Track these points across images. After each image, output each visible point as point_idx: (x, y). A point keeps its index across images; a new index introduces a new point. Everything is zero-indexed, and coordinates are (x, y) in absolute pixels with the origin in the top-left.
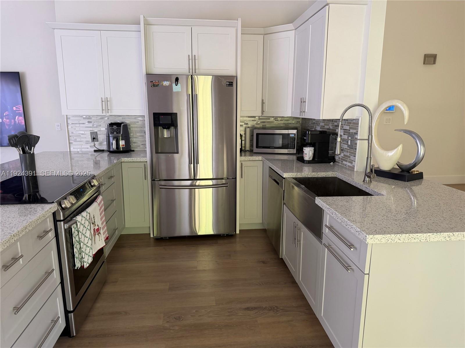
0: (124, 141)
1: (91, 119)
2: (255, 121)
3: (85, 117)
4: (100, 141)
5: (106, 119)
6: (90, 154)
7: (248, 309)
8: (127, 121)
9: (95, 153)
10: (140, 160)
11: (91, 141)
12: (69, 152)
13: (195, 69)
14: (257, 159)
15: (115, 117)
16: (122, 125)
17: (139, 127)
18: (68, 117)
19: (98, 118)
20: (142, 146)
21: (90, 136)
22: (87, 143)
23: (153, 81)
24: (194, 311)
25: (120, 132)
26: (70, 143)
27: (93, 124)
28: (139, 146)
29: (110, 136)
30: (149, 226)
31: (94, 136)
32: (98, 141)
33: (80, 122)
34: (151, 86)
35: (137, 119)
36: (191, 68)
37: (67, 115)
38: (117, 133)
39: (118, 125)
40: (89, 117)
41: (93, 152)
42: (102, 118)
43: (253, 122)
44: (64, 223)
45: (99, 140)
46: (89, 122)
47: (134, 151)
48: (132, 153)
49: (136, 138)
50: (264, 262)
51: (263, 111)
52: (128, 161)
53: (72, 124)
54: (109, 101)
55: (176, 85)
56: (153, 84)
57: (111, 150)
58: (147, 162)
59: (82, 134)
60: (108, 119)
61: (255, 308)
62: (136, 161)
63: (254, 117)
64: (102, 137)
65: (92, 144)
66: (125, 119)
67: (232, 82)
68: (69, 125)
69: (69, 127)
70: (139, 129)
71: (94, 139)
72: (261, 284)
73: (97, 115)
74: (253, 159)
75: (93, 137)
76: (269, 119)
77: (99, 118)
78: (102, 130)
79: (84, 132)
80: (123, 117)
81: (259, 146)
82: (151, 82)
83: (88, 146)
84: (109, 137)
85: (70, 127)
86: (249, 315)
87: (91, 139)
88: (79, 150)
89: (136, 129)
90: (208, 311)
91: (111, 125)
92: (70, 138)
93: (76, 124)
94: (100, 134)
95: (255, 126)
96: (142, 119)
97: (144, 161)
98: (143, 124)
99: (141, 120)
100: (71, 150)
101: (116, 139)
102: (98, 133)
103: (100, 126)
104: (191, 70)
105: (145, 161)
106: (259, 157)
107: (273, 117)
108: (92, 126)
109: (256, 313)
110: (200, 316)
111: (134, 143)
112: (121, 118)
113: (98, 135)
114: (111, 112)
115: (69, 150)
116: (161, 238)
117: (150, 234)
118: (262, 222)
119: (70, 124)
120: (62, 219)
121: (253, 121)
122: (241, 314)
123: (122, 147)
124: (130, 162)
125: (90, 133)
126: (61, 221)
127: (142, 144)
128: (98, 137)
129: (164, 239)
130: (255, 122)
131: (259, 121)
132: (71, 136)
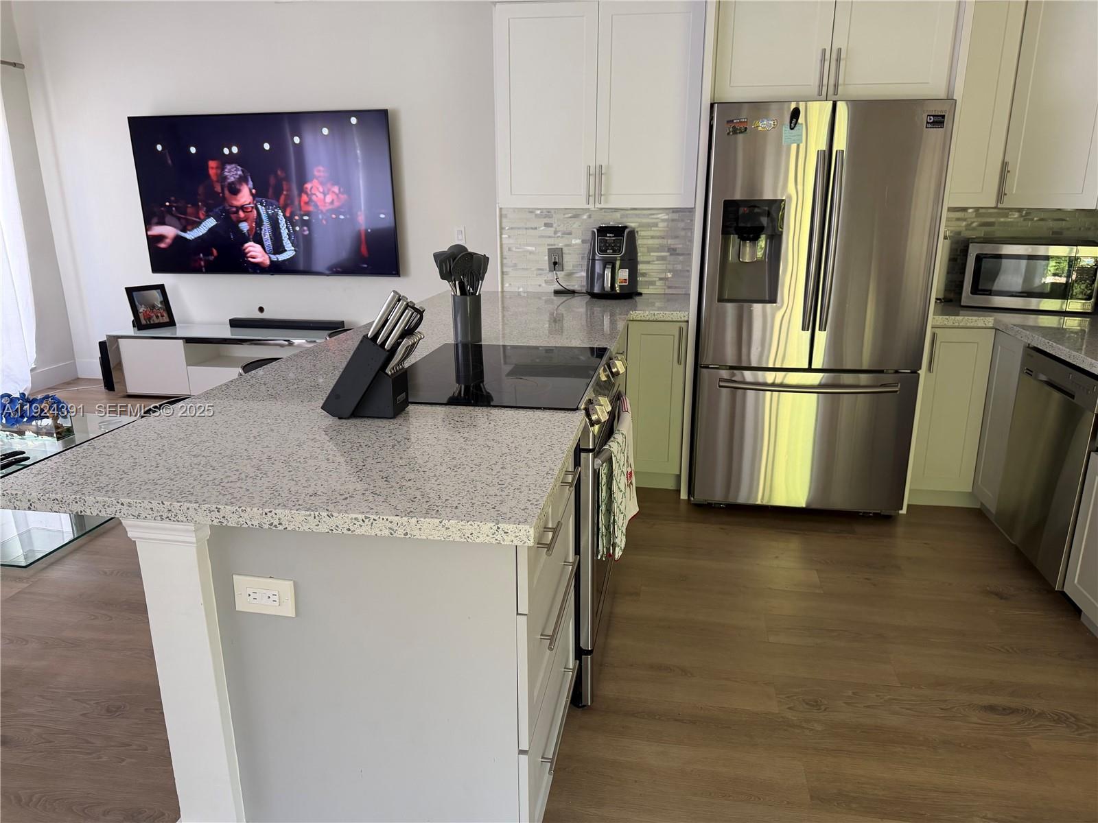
0: (627, 270)
1: (551, 217)
2: (965, 220)
3: (538, 212)
4: (567, 270)
5: (585, 217)
6: (544, 298)
7: (991, 708)
8: (632, 224)
9: (555, 298)
10: (672, 316)
11: (548, 269)
12: (500, 295)
13: (836, 86)
14: (981, 324)
15: (605, 212)
16: (627, 231)
17: (658, 238)
18: (504, 212)
19: (567, 216)
20: (661, 282)
21: (547, 258)
22: (540, 275)
23: (733, 121)
24: (850, 693)
25: (620, 250)
26: (503, 273)
27: (556, 228)
28: (653, 283)
29: (597, 258)
30: (678, 473)
31: (557, 258)
32: (563, 270)
33: (529, 225)
34: (728, 134)
35: (655, 216)
36: (825, 82)
37: (501, 209)
38: (614, 251)
39: (618, 231)
40: (548, 213)
41: (553, 294)
42: (575, 216)
43: (959, 223)
44: (595, 457)
45: (565, 268)
46: (546, 225)
47: (640, 294)
48: (638, 298)
49: (648, 262)
50: (999, 595)
51: (1001, 194)
52: (643, 318)
53: (512, 228)
54: (605, 174)
55: (792, 129)
56: (734, 127)
57: (596, 290)
58: (687, 322)
59: (531, 253)
60: (590, 217)
61: (1013, 711)
62: (662, 319)
63: (964, 209)
64: (575, 261)
65: (551, 276)
66: (627, 217)
67: (943, 117)
68: (504, 232)
69: (504, 236)
70: (656, 242)
71: (556, 265)
72: (1008, 651)
73: (566, 209)
74: (968, 325)
75: (553, 261)
76: (1007, 217)
77: (570, 215)
78: (576, 247)
79: (534, 249)
80: (622, 212)
81: (980, 288)
82: (728, 122)
83: (541, 280)
84: (594, 260)
85: (506, 236)
86: (1001, 726)
87: (548, 265)
88: (521, 290)
89: (650, 242)
90: (886, 698)
91: (603, 231)
92: (505, 261)
93: (519, 228)
94: (569, 254)
95: (962, 235)
96: (666, 217)
97: (679, 319)
98: (667, 229)
99: (663, 220)
100: (505, 289)
101: (610, 266)
102: (564, 252)
103: (570, 234)
104: (824, 89)
105: (683, 319)
106: (987, 318)
107: (1020, 210)
108: (552, 234)
109: (1019, 723)
110: (868, 707)
111: (644, 275)
112: (618, 215)
113: (564, 255)
114: (606, 202)
115: (500, 290)
116: (709, 503)
117: (679, 491)
118: (970, 491)
119: (507, 228)
120: (591, 448)
121: (958, 219)
122: (975, 719)
123: (620, 286)
124: (649, 321)
125: (547, 251)
126: (588, 451)
127: (661, 279)
128: (565, 260)
129: (714, 507)
130: (964, 223)
131: (975, 220)
132: (507, 257)
